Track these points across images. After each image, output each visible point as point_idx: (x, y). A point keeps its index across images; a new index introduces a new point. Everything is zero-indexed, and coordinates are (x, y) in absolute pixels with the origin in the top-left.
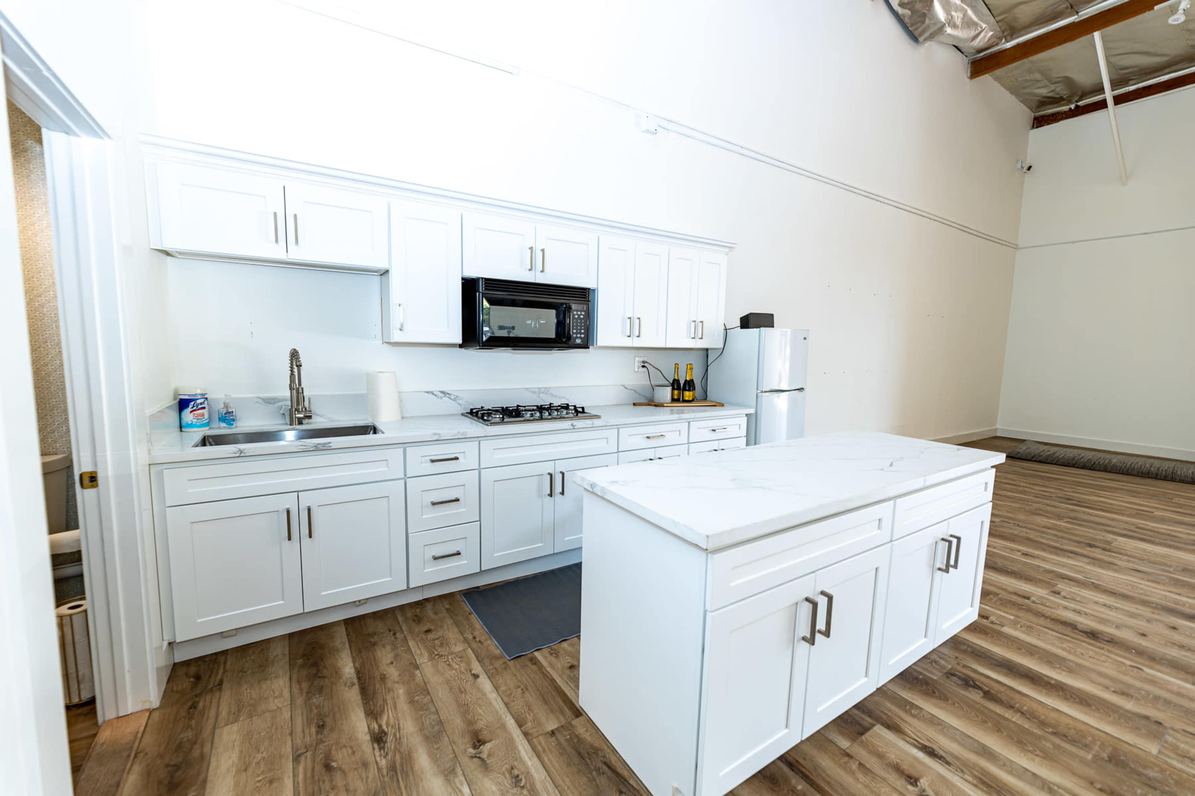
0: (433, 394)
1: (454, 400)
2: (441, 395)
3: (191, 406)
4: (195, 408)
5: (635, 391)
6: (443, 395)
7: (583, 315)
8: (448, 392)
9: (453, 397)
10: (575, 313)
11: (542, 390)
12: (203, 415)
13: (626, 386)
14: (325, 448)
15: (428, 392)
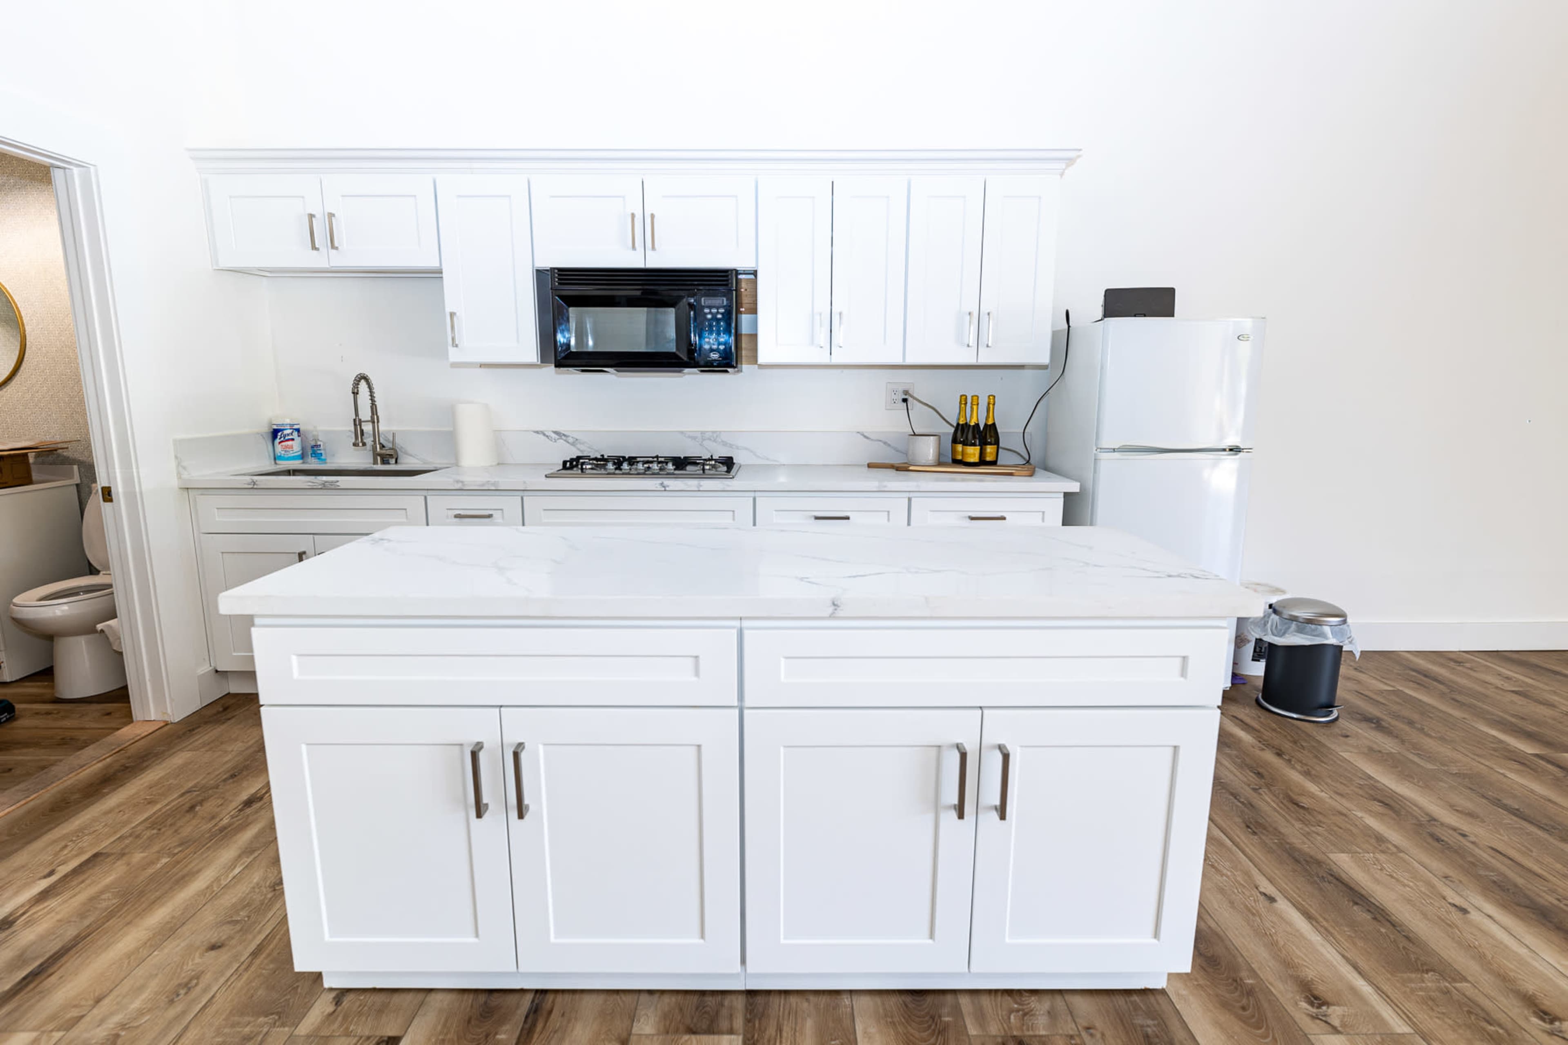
0: (544, 435)
1: (573, 444)
2: (554, 435)
3: (279, 437)
4: (282, 439)
5: (885, 443)
6: (557, 437)
7: (722, 314)
8: (565, 433)
9: (571, 440)
10: (707, 311)
11: (707, 435)
12: (292, 447)
13: (865, 434)
14: (333, 487)
15: (537, 432)
